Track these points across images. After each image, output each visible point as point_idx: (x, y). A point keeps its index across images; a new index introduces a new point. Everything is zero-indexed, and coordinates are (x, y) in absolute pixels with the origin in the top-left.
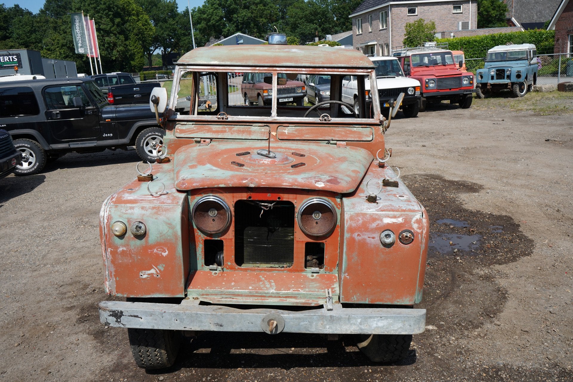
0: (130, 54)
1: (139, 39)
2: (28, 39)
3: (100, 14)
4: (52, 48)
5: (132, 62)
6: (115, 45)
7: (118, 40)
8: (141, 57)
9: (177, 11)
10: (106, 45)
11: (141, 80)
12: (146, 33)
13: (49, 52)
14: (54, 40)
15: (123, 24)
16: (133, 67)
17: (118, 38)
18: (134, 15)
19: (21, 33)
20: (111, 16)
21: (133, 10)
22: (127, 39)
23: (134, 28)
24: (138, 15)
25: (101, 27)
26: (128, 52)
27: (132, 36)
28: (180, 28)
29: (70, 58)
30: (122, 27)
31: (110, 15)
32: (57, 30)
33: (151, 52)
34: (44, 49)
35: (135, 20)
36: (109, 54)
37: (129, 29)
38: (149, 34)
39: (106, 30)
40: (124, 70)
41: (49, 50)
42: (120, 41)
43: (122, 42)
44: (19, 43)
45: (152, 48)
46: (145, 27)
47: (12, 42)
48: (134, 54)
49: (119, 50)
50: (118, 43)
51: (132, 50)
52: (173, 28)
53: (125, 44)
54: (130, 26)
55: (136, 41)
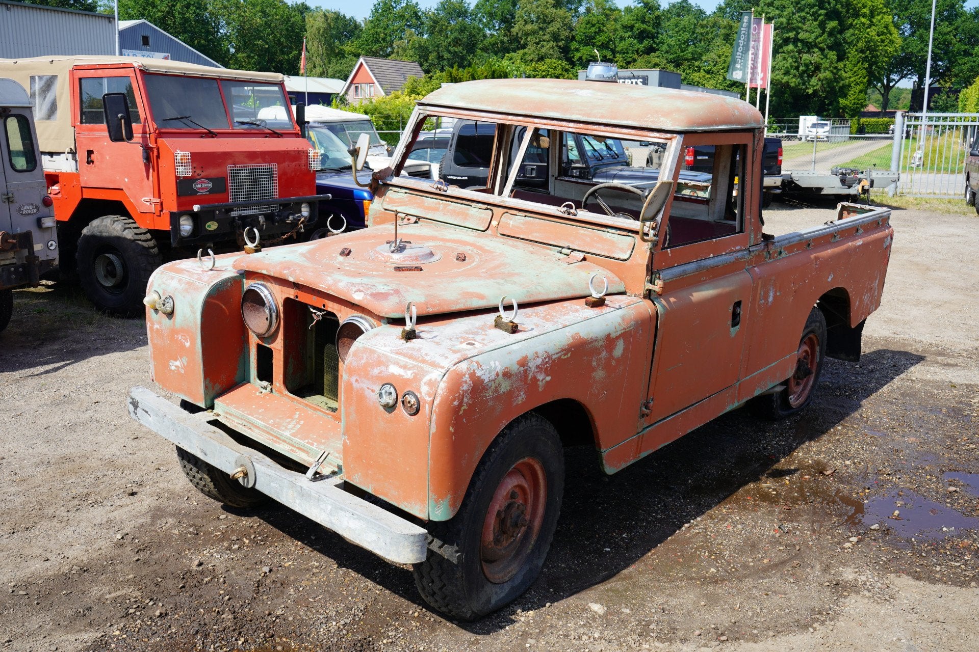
0: (841, 85)
1: (865, 59)
2: (682, 54)
3: (803, 14)
4: (715, 69)
5: (842, 101)
6: (818, 68)
7: (824, 61)
8: (861, 91)
9: (962, 7)
10: (801, 68)
11: (851, 133)
12: (881, 48)
13: (708, 76)
14: (719, 57)
15: (841, 32)
16: (841, 108)
17: (826, 57)
18: (864, 16)
19: (673, 43)
20: (820, 18)
21: (865, 7)
22: (841, 58)
23: (858, 40)
24: (872, 16)
25: (800, 36)
26: (838, 82)
27: (852, 53)
28: (961, 40)
29: (737, 87)
30: (839, 36)
31: (820, 15)
32: (730, 39)
33: (891, 84)
34: (702, 71)
35: (864, 24)
36: (804, 84)
37: (849, 41)
38: (886, 52)
39: (807, 42)
40: (825, 113)
41: (708, 72)
42: (828, 61)
43: (831, 63)
44: (667, 59)
45: (895, 77)
46: (881, 37)
47: (658, 57)
48: (849, 86)
49: (822, 78)
50: (824, 66)
51: (846, 78)
52: (945, 40)
53: (836, 68)
54: (853, 35)
55: (858, 62)
